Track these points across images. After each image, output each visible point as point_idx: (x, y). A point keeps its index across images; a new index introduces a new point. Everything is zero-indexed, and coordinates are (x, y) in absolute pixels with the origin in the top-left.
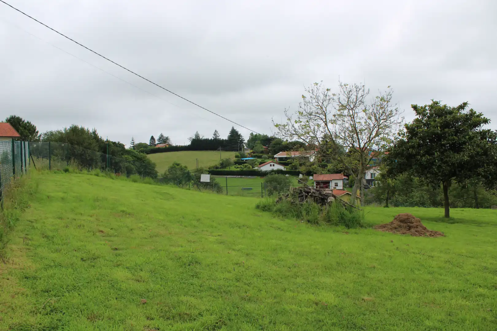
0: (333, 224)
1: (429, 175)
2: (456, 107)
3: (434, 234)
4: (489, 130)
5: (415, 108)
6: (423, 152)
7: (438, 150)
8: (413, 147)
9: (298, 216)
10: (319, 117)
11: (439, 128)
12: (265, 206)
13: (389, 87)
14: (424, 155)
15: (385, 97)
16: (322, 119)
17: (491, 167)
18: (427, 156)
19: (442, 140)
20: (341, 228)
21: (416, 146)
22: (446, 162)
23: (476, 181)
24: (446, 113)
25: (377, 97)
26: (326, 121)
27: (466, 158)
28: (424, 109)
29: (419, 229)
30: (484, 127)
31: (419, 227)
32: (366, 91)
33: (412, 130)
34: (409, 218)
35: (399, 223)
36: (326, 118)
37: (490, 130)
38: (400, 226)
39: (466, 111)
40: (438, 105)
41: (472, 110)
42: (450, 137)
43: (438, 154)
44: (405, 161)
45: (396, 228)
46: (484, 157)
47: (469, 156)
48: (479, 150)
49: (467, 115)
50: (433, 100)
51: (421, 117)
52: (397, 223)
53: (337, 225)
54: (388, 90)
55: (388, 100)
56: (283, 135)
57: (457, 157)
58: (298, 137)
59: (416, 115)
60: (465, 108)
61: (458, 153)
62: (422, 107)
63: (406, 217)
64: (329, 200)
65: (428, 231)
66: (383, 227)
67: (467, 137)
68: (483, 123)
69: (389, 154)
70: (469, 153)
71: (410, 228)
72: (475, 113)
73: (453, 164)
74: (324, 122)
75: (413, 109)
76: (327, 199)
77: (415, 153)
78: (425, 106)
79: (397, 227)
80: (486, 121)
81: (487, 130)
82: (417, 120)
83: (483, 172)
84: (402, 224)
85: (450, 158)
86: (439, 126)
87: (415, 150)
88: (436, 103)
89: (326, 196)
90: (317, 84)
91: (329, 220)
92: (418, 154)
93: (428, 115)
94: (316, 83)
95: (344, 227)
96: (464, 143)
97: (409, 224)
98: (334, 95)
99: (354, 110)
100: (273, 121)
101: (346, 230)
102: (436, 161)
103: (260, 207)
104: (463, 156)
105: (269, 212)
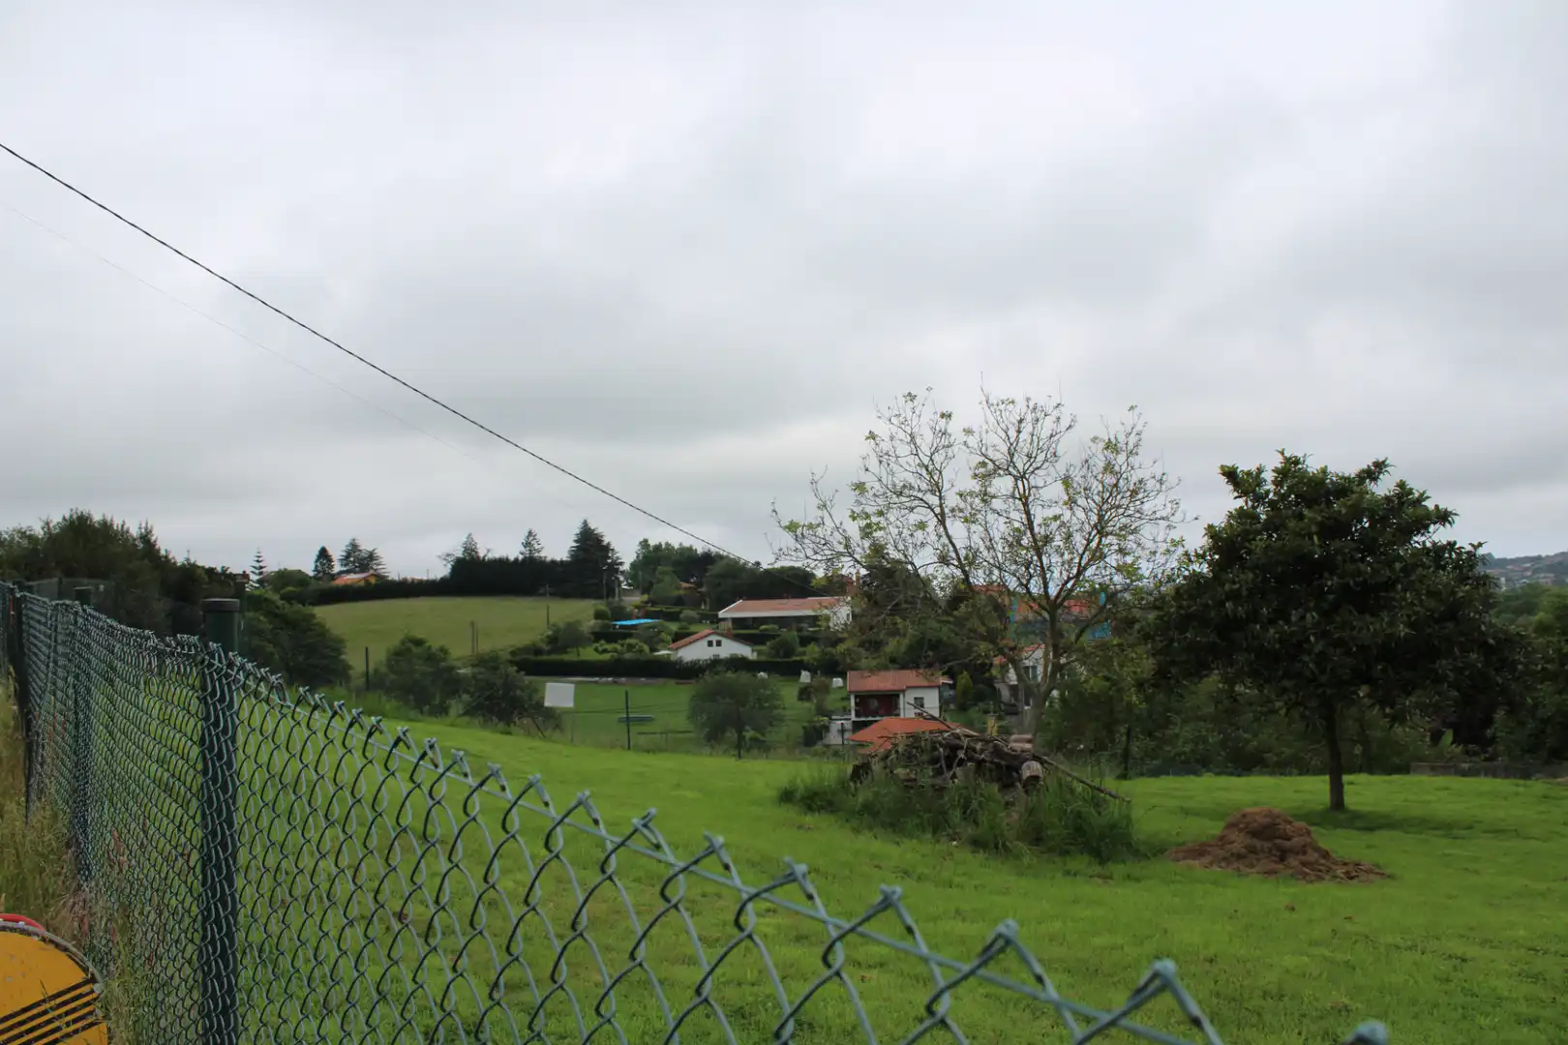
0: (1050, 850)
1: (1286, 683)
2: (1353, 476)
3: (1353, 872)
4: (1451, 545)
5: (1230, 474)
6: (1269, 613)
7: (1312, 604)
8: (1234, 596)
9: (938, 825)
10: (922, 500)
11: (1315, 538)
12: (816, 794)
13: (1132, 408)
14: (1272, 622)
15: (1122, 438)
16: (929, 507)
17: (1473, 656)
18: (1281, 622)
19: (1326, 575)
20: (1080, 862)
21: (1244, 593)
22: (1340, 643)
23: (1434, 700)
24: (1328, 493)
25: (1094, 440)
26: (943, 513)
27: (1402, 630)
28: (1256, 478)
29: (1312, 856)
30: (1439, 535)
31: (1310, 851)
32: (1065, 423)
33: (1227, 544)
34: (1278, 820)
35: (1249, 841)
36: (941, 506)
37: (1455, 543)
38: (1252, 850)
39: (1383, 487)
40: (1300, 466)
41: (1402, 485)
42: (1350, 567)
43: (1313, 617)
44: (1213, 637)
45: (1239, 857)
46: (1450, 625)
47: (1410, 625)
48: (1432, 603)
49: (1388, 499)
50: (1282, 453)
51: (1250, 503)
52: (1239, 842)
53: (1065, 853)
54: (1130, 419)
55: (1130, 446)
56: (807, 557)
57: (1372, 628)
58: (852, 563)
59: (1236, 498)
60: (1381, 476)
61: (1373, 615)
62: (1249, 473)
63: (1268, 820)
64: (1026, 773)
65: (1335, 863)
66: (1198, 851)
67: (1398, 566)
68: (1435, 523)
69: (1160, 618)
70: (1409, 616)
71: (1283, 856)
72: (1410, 492)
73: (1363, 648)
74: (936, 515)
75: (1224, 479)
76: (1018, 769)
77: (1244, 616)
78: (1260, 471)
79: (1243, 851)
80: (1444, 517)
81: (1445, 543)
82: (1241, 513)
83: (1451, 670)
84: (1258, 843)
85: (1353, 628)
86: (1316, 533)
87: (1242, 606)
88: (1293, 463)
89: (1015, 757)
90: (911, 397)
91: (1036, 837)
92: (1254, 616)
93: (1271, 496)
94: (910, 394)
95: (1086, 858)
96: (1389, 585)
97: (1278, 841)
98: (968, 432)
99: (1027, 480)
100: (774, 511)
101: (1098, 869)
102: (1312, 638)
103: (798, 795)
104: (1391, 624)
105: (832, 812)
